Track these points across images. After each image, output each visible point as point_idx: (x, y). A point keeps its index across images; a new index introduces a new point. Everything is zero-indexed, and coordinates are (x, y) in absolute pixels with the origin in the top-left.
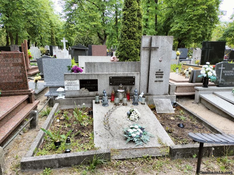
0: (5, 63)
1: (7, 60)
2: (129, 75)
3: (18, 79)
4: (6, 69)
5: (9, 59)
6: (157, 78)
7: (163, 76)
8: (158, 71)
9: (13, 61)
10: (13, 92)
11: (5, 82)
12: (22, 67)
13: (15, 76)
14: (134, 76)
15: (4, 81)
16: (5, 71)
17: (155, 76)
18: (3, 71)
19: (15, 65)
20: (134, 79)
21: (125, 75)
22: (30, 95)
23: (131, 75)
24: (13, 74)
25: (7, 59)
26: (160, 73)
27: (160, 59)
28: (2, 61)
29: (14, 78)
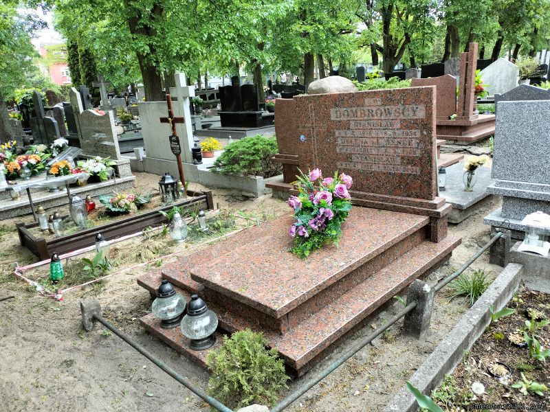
0: (382, 118)
1: (388, 109)
3: (410, 167)
4: (384, 135)
5: (393, 108)
9: (403, 113)
10: (393, 201)
11: (377, 170)
12: (425, 133)
13: (403, 158)
15: (375, 168)
16: (380, 140)
18: (375, 140)
19: (408, 125)
22: (434, 218)
24: (399, 151)
25: (389, 107)
28: (376, 113)
29: (399, 160)
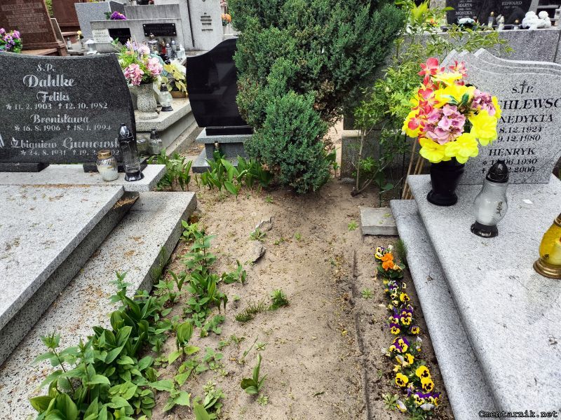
2: (167, 22)
6: (204, 26)
7: (212, 22)
8: (204, 15)
14: (173, 22)
17: (201, 23)
20: (175, 26)
21: (162, 22)
23: (170, 22)
26: (207, 18)
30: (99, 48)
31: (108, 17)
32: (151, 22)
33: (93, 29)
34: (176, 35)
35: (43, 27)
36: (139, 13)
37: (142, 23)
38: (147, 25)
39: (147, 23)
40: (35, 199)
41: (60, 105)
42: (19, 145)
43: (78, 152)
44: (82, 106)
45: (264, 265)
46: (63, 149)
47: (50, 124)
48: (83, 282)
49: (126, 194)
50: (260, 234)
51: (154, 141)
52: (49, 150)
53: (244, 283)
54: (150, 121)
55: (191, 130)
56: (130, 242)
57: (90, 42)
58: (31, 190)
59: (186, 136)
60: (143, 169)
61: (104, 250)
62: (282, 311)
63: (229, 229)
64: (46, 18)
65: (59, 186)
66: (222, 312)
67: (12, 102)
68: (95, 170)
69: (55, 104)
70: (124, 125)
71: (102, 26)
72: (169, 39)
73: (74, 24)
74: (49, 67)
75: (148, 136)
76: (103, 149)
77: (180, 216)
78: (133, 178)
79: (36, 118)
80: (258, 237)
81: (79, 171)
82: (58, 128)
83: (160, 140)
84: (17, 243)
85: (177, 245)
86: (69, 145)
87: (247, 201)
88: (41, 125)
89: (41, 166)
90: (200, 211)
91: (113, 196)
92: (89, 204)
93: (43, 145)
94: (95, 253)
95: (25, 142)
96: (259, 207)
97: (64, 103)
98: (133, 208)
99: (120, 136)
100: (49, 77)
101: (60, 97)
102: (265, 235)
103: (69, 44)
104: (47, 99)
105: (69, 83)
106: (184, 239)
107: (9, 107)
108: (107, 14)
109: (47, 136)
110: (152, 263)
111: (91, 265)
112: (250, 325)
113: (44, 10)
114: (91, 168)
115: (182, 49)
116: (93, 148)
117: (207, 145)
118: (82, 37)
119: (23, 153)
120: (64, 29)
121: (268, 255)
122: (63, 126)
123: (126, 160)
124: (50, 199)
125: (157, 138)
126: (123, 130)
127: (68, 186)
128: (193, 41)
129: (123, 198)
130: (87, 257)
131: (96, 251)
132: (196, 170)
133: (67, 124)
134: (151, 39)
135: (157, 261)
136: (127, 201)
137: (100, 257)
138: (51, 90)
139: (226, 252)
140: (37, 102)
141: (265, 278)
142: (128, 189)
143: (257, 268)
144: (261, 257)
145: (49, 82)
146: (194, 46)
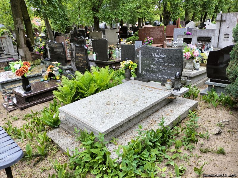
2: (208, 36)
5: (159, 29)
7: (229, 37)
8: (226, 34)
14: (211, 36)
17: (224, 37)
19: (161, 31)
20: (211, 38)
21: (206, 36)
22: (164, 44)
23: (210, 36)
26: (227, 35)
27: (228, 27)
30: (178, 45)
31: (185, 34)
32: (201, 36)
33: (178, 38)
34: (211, 41)
35: (161, 36)
36: (197, 32)
37: (197, 36)
38: (199, 37)
39: (200, 36)
40: (145, 90)
41: (160, 63)
42: (145, 73)
43: (161, 78)
44: (167, 64)
45: (219, 137)
46: (157, 77)
47: (155, 68)
48: (151, 118)
49: (172, 95)
50: (222, 125)
51: (188, 80)
52: (152, 76)
53: (208, 140)
54: (188, 73)
55: (205, 79)
56: (169, 111)
57: (175, 42)
58: (144, 87)
59: (202, 81)
60: (180, 88)
61: (160, 111)
62: (221, 156)
63: (208, 119)
64: (163, 34)
65: (152, 88)
66: (195, 146)
67: (147, 60)
68: (165, 85)
69: (158, 62)
70: (178, 72)
71: (181, 37)
72: (207, 43)
73: (171, 35)
74: (161, 51)
75: (186, 78)
76: (169, 79)
77: (189, 108)
78: (176, 90)
79: (152, 66)
80: (220, 125)
81: (159, 85)
82: (157, 70)
83: (190, 80)
84: (137, 100)
85: (185, 118)
86: (159, 76)
87: (220, 111)
88: (153, 68)
89: (149, 81)
90: (198, 109)
91: (168, 94)
92: (159, 95)
93: (151, 75)
94: (157, 111)
95: (146, 73)
96: (225, 115)
97: (161, 62)
98: (173, 101)
99: (176, 75)
100: (159, 54)
101: (161, 60)
102: (224, 126)
103: (168, 43)
104: (157, 61)
105: (165, 56)
106: (188, 117)
107: (146, 62)
108: (185, 32)
109: (153, 72)
110: (174, 119)
111: (155, 114)
112: (205, 155)
113: (163, 31)
114: (163, 85)
115: (212, 47)
116: (166, 78)
117: (209, 86)
118: (173, 40)
119: (145, 76)
120: (167, 37)
121: (222, 134)
122: (159, 69)
123: (175, 84)
124: (149, 91)
125: (189, 79)
126: (177, 73)
127: (155, 88)
128: (218, 44)
129: (171, 96)
130: (154, 111)
131: (157, 110)
132: (201, 94)
133: (160, 69)
134: (199, 42)
135: (176, 120)
136: (172, 97)
137: (158, 113)
138: (159, 58)
139: (204, 126)
140: (154, 61)
141: (218, 142)
142: (173, 94)
143: (216, 137)
144: (219, 134)
145: (159, 56)
146: (218, 46)
